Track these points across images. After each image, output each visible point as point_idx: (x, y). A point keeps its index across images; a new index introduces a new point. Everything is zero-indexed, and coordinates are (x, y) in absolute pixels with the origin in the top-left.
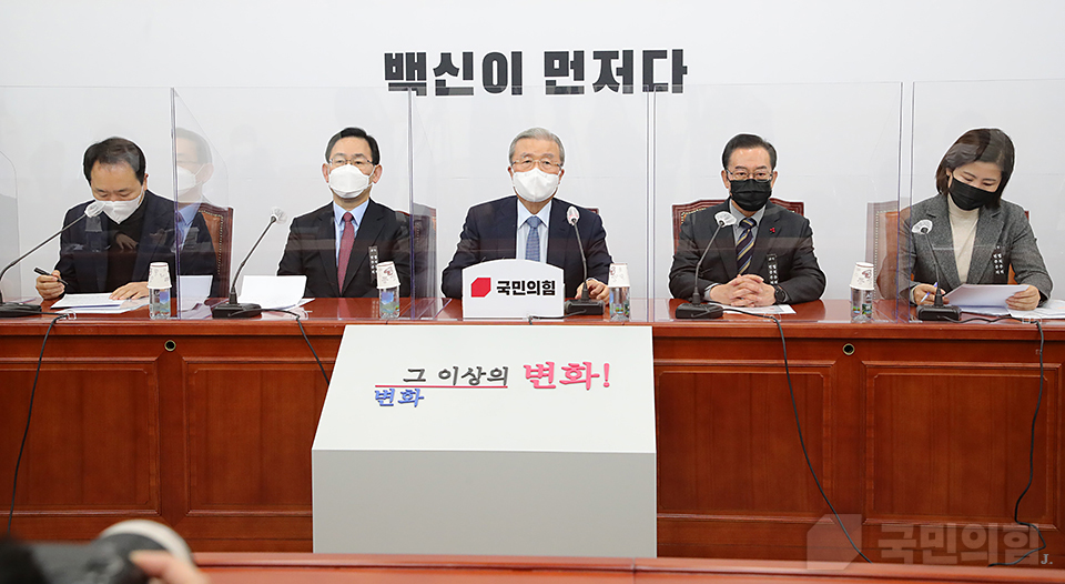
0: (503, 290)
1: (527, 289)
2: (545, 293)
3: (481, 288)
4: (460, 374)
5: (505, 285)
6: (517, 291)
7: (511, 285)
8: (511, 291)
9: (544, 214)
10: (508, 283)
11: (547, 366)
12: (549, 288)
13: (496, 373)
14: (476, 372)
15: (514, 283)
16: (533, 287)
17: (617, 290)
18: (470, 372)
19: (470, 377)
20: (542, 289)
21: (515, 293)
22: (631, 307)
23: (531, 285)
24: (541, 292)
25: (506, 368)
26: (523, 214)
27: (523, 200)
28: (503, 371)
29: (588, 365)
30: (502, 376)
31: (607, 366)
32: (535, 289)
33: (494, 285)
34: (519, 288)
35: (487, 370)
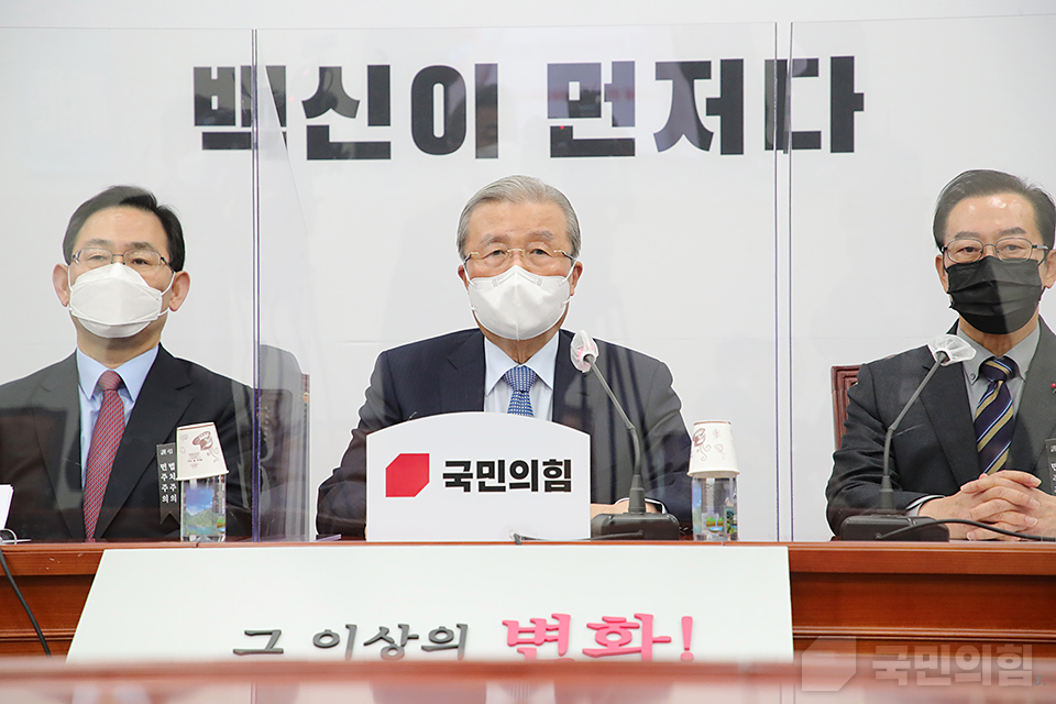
0: (456, 481)
1: (509, 479)
2: (548, 488)
3: (408, 475)
4: (361, 637)
5: (460, 470)
6: (489, 482)
7: (473, 470)
8: (474, 482)
9: (543, 364)
10: (467, 465)
11: (555, 623)
12: (557, 476)
13: (441, 637)
14: (396, 635)
15: (480, 465)
16: (524, 474)
17: (711, 481)
18: (383, 635)
19: (382, 644)
20: (542, 479)
21: (482, 488)
22: (739, 518)
23: (519, 470)
24: (541, 485)
25: (462, 628)
26: (497, 363)
27: (496, 339)
28: (457, 633)
29: (646, 620)
30: (456, 642)
31: (687, 623)
32: (528, 479)
33: (437, 470)
34: (491, 475)
35: (422, 629)
